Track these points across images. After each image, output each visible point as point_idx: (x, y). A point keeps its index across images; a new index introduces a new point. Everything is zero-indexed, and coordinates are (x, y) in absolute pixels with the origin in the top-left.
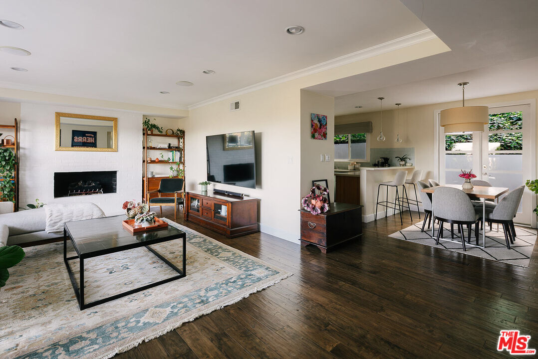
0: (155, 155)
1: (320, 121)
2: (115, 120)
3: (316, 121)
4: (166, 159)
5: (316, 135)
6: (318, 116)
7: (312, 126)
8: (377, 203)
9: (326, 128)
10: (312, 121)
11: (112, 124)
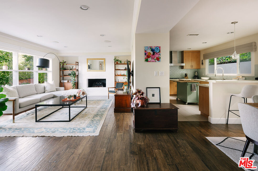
0: (119, 72)
1: (152, 50)
2: (104, 59)
3: (149, 51)
4: (122, 74)
5: (150, 59)
6: (151, 47)
7: (145, 54)
8: (229, 111)
9: (160, 54)
10: (145, 51)
11: (103, 61)
